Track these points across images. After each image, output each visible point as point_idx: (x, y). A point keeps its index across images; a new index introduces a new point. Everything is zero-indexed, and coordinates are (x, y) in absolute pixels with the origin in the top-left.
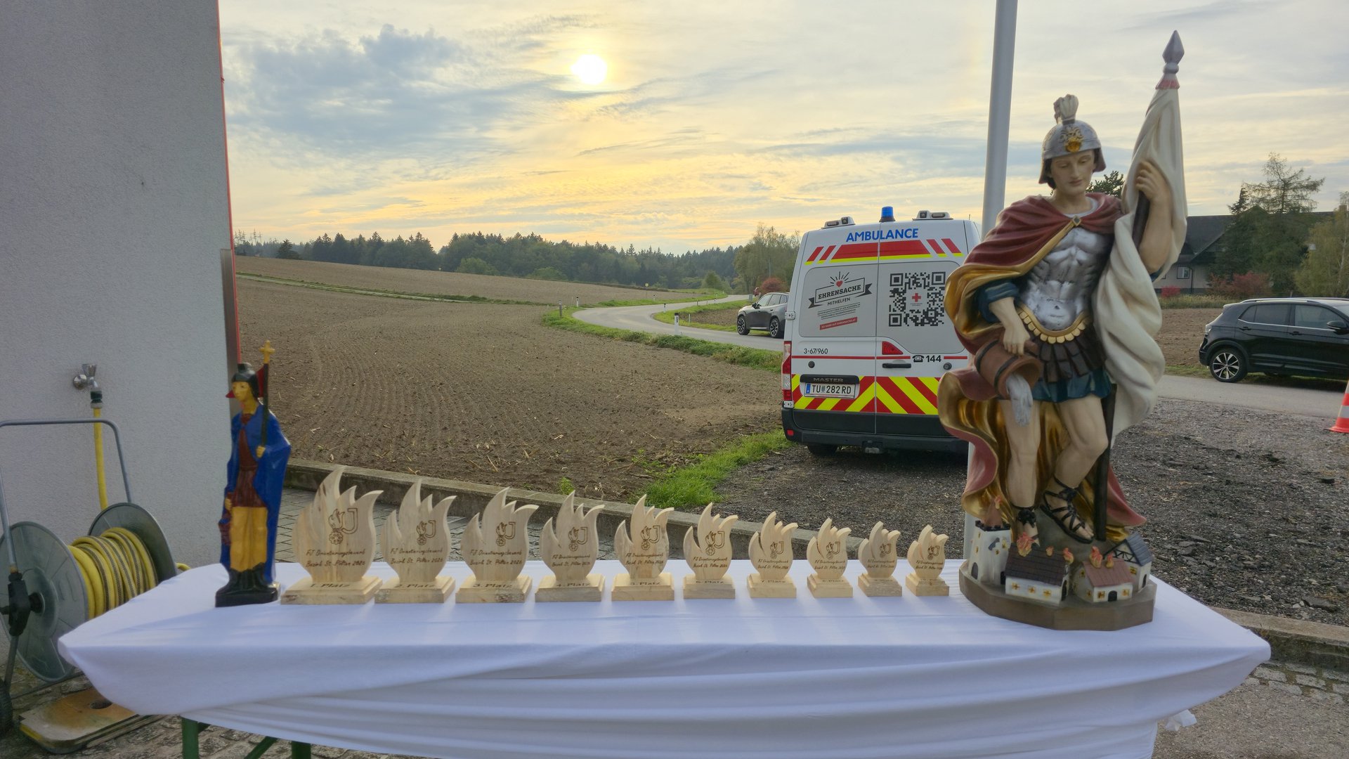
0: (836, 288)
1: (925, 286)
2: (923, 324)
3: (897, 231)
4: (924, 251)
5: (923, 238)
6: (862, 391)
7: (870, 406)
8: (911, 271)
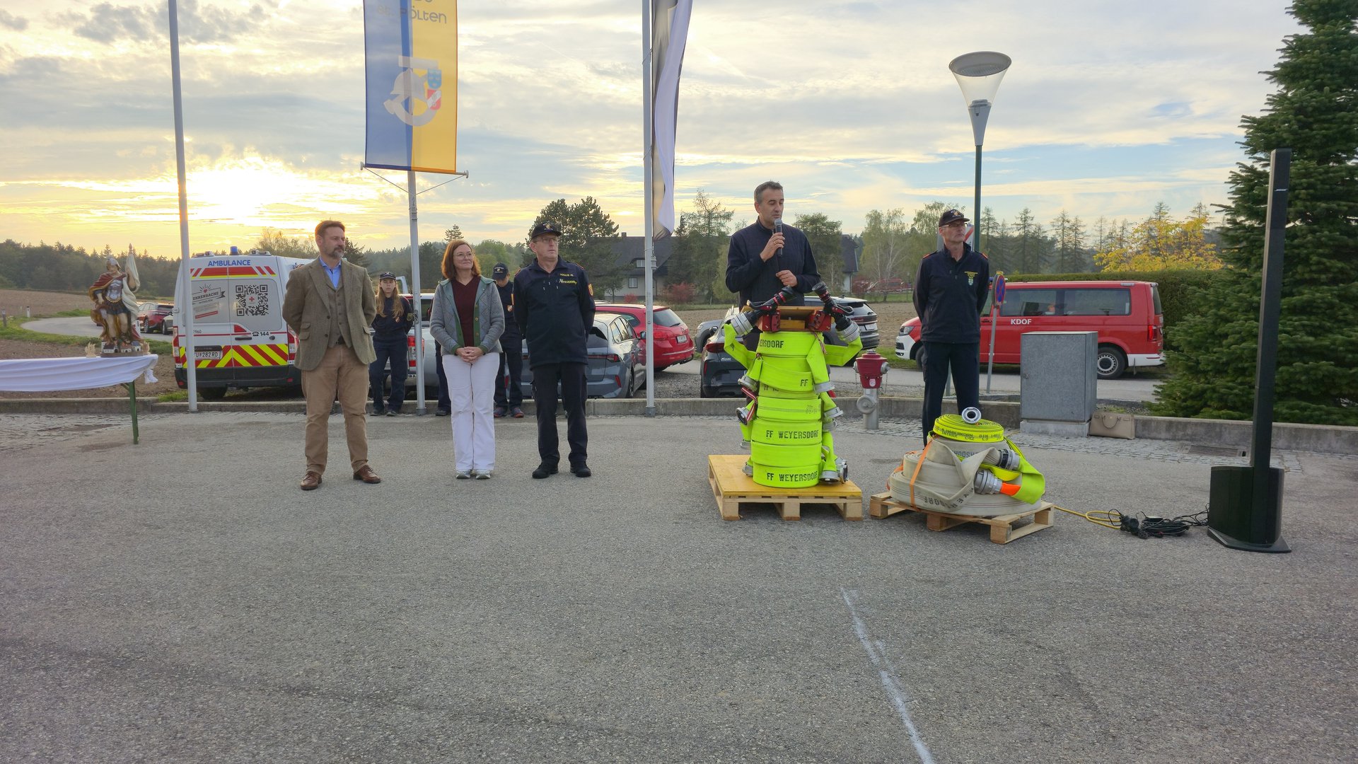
0: (204, 294)
1: (256, 293)
2: (256, 314)
3: (238, 261)
4: (254, 273)
5: (253, 265)
6: (224, 355)
7: (230, 363)
8: (248, 284)
